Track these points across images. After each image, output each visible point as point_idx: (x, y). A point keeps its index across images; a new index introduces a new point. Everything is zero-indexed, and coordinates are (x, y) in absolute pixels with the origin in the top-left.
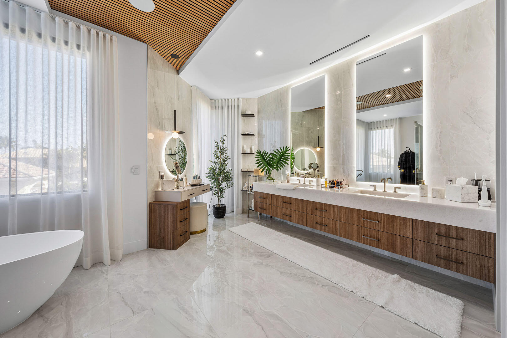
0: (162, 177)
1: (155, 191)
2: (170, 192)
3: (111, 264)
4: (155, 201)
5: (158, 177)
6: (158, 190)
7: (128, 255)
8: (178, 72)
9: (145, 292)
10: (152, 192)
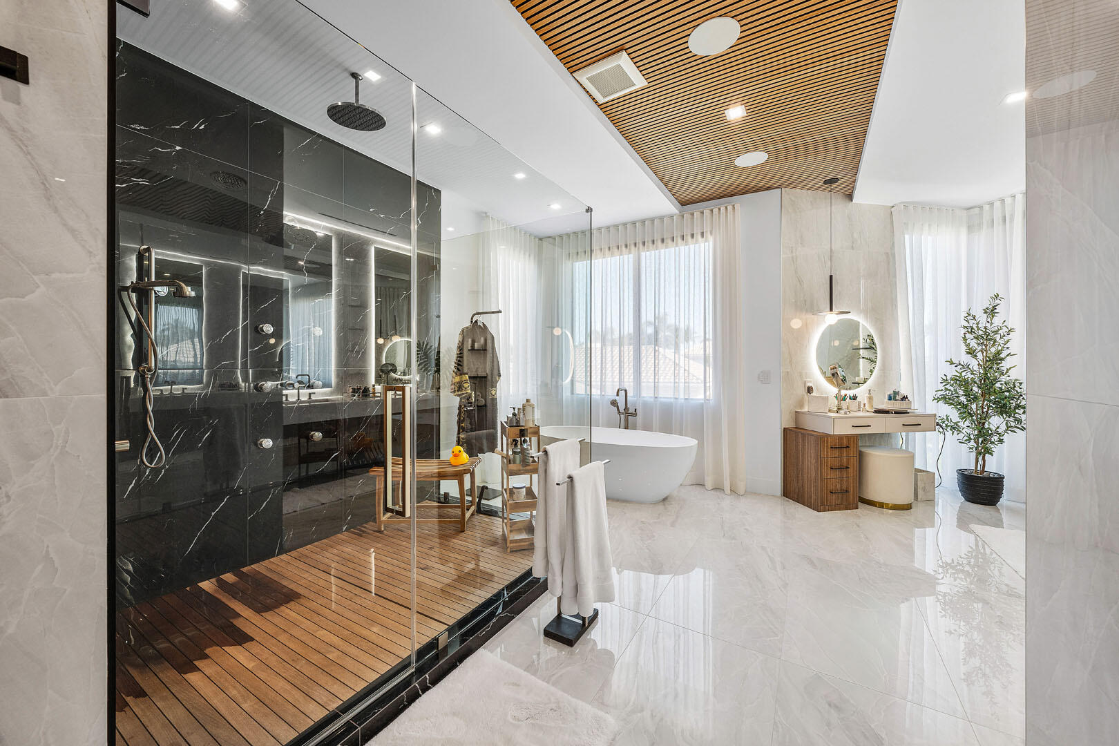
0: (810, 390)
1: (796, 412)
2: (818, 416)
3: (731, 495)
4: (796, 428)
5: (803, 391)
6: (803, 411)
7: (751, 493)
8: (850, 197)
9: (745, 529)
10: (790, 413)
